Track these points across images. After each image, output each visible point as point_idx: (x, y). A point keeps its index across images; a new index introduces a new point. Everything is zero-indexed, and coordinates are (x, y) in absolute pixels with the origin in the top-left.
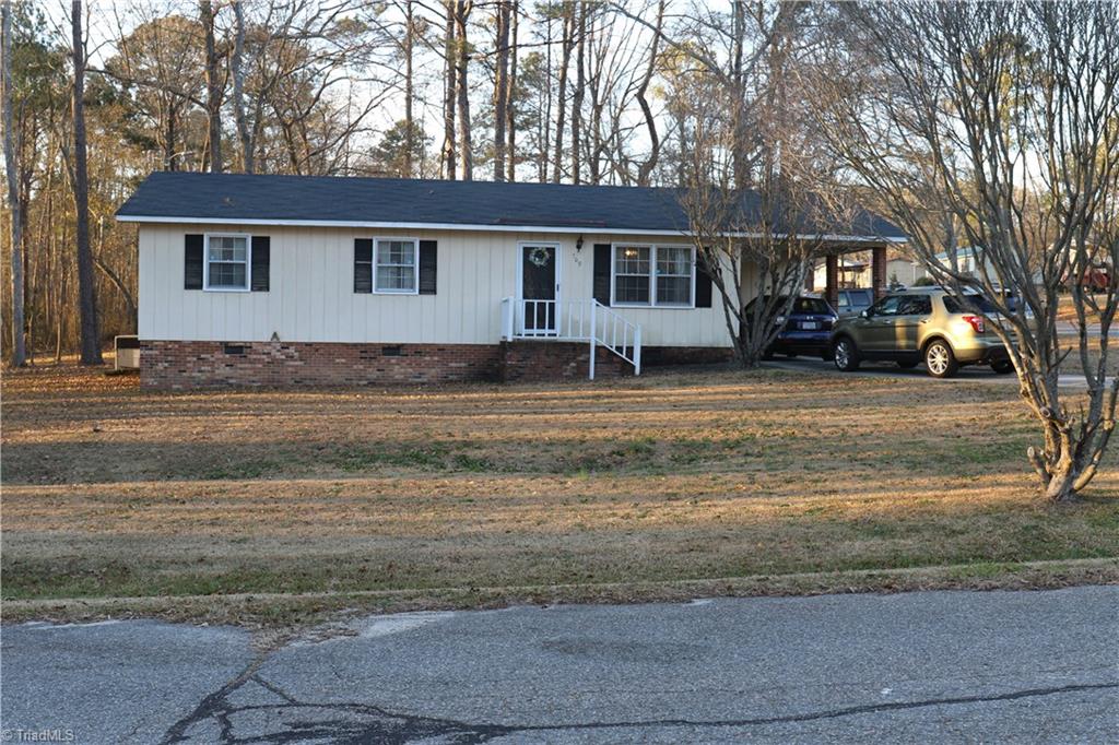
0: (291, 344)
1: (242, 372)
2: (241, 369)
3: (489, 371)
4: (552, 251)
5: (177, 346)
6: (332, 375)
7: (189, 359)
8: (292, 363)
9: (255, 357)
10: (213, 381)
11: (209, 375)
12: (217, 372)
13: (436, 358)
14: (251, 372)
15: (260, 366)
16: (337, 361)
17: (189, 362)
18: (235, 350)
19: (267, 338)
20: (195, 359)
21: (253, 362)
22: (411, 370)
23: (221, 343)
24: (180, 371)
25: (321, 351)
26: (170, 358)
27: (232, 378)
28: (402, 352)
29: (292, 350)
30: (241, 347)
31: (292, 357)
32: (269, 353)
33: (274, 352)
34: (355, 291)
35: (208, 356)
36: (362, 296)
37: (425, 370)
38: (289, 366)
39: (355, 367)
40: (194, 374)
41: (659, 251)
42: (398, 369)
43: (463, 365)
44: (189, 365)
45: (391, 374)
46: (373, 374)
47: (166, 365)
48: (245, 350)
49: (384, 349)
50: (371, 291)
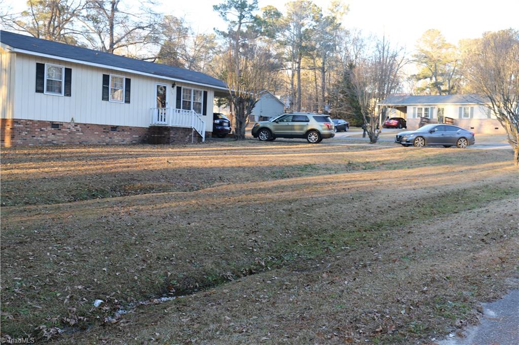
0: (78, 124)
1: (59, 137)
2: (59, 136)
3: (145, 139)
4: (165, 87)
5: (31, 123)
6: (94, 140)
7: (36, 130)
8: (78, 133)
9: (64, 130)
10: (47, 142)
11: (45, 138)
12: (49, 137)
13: (129, 133)
14: (62, 138)
15: (66, 134)
16: (95, 133)
17: (36, 132)
18: (55, 125)
19: (69, 121)
20: (39, 130)
21: (63, 132)
22: (120, 138)
23: (50, 122)
24: (32, 137)
25: (89, 128)
26: (28, 129)
27: (54, 140)
28: (117, 130)
29: (78, 127)
30: (58, 124)
31: (78, 131)
32: (69, 128)
33: (72, 128)
34: (103, 100)
35: (45, 129)
36: (105, 102)
37: (125, 138)
38: (78, 135)
39: (101, 136)
40: (39, 138)
41: (194, 91)
42: (117, 138)
43: (137, 136)
44: (36, 133)
45: (114, 139)
46: (108, 140)
47: (26, 133)
48: (60, 126)
49: (112, 128)
50: (108, 100)
